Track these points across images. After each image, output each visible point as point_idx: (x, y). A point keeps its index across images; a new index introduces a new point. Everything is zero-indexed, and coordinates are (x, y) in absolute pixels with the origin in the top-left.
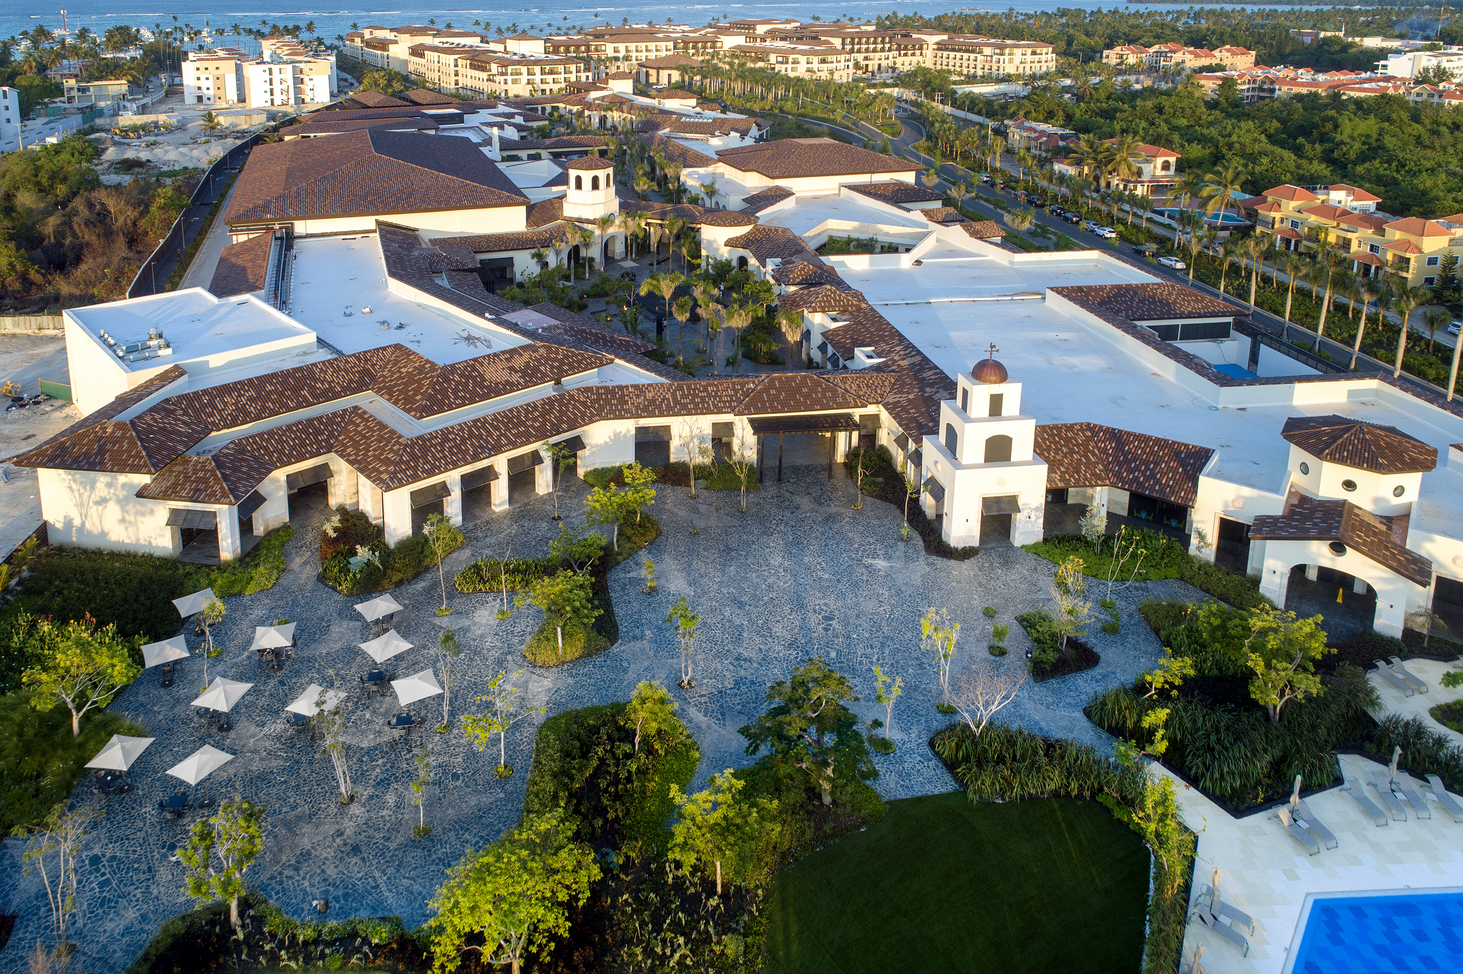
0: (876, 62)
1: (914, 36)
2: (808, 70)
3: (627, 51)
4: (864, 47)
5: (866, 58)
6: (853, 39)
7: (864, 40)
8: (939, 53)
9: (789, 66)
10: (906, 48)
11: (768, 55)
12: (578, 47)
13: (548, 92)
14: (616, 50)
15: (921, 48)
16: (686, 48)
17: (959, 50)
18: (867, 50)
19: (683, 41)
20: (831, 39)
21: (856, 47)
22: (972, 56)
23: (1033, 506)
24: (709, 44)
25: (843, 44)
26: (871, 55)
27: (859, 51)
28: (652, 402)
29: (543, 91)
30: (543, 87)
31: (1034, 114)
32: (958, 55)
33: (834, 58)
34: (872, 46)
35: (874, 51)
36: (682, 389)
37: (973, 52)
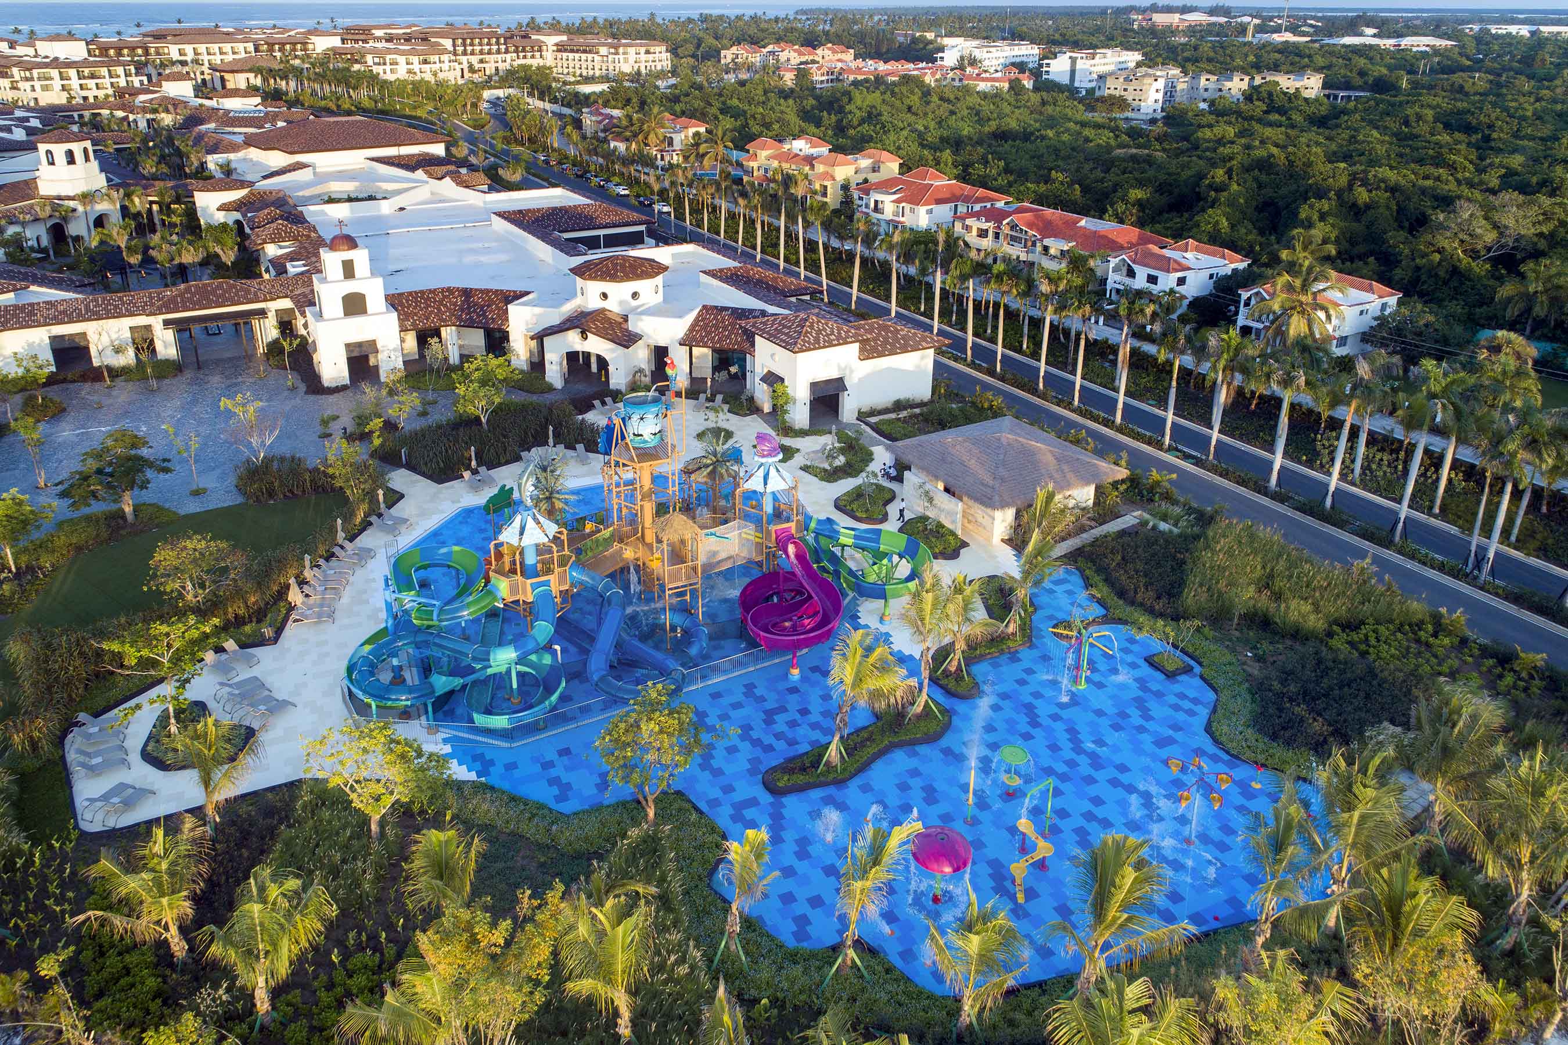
0: (493, 65)
1: (533, 37)
2: (409, 72)
3: (196, 54)
4: (478, 48)
5: (481, 61)
6: (464, 40)
7: (477, 41)
8: (559, 55)
9: (388, 68)
10: (524, 51)
11: (363, 56)
12: (132, 49)
13: (91, 100)
14: (181, 53)
15: (540, 50)
16: (271, 50)
17: (577, 51)
18: (481, 52)
19: (267, 43)
20: (441, 41)
21: (469, 49)
22: (590, 56)
23: (391, 347)
24: (299, 46)
25: (454, 45)
26: (487, 57)
27: (473, 53)
28: (64, 312)
29: (85, 98)
30: (84, 93)
31: (613, 103)
32: (577, 56)
33: (436, 58)
34: (486, 48)
35: (489, 53)
36: (96, 301)
37: (590, 52)
